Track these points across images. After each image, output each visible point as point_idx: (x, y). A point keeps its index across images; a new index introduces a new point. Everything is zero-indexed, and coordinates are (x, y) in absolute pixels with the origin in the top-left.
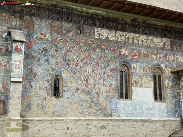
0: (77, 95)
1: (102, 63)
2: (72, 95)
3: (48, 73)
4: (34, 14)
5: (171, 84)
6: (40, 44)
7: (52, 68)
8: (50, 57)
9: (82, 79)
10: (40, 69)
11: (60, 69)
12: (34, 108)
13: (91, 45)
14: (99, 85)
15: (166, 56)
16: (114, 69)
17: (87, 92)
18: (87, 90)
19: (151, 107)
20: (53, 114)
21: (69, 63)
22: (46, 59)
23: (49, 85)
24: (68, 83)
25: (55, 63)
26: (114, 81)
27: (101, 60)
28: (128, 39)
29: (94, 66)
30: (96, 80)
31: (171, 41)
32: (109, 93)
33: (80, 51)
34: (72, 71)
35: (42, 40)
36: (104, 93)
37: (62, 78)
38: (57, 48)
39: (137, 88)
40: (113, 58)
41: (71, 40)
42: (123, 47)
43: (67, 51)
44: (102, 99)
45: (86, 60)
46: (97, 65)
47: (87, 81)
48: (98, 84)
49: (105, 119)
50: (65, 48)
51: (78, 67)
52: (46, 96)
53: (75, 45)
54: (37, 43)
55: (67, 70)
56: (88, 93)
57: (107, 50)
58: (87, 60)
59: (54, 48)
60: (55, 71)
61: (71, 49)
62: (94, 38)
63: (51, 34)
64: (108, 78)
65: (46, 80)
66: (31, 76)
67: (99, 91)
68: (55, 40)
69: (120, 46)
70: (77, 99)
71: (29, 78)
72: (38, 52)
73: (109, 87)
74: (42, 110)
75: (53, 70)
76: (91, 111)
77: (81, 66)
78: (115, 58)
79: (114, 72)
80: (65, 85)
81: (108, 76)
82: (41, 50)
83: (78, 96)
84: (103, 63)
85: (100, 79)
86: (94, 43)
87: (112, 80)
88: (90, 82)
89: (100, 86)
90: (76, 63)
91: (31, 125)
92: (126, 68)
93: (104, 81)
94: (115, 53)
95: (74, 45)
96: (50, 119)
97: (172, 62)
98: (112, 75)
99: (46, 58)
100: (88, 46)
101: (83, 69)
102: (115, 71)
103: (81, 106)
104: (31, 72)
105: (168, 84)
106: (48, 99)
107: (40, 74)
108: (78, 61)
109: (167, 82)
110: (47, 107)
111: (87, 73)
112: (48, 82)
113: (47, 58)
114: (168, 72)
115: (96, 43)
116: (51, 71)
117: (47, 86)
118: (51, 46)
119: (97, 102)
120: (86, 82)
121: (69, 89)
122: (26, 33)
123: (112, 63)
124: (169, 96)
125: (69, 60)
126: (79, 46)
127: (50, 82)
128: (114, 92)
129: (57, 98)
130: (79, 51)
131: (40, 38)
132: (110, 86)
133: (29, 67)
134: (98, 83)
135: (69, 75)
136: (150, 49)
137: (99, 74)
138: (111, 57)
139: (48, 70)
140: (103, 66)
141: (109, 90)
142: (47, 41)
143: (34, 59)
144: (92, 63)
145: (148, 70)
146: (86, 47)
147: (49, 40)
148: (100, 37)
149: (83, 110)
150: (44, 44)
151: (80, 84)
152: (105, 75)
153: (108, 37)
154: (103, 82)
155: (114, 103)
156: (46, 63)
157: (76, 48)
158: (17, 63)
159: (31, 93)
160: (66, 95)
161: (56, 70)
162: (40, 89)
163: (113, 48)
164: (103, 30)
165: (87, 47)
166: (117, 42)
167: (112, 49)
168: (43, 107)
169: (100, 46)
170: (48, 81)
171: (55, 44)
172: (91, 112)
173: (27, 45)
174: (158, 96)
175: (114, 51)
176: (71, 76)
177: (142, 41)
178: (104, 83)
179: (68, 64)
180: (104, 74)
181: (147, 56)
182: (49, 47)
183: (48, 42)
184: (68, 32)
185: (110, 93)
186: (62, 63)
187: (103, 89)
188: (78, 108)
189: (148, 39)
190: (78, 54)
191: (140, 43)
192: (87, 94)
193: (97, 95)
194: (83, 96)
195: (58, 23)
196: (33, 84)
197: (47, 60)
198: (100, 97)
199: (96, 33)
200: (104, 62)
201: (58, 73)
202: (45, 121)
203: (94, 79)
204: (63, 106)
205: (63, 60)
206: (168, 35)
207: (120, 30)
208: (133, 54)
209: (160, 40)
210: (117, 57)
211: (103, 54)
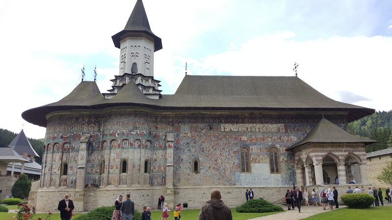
1: (227, 148)
2: (206, 172)
3: (190, 158)
4: (180, 122)
5: (286, 159)
6: (184, 140)
8: (191, 148)
9: (213, 160)
10: (185, 156)
11: (198, 154)
12: (182, 181)
13: (218, 137)
15: (280, 138)
16: (236, 151)
18: (216, 167)
19: (268, 177)
20: (194, 184)
24: (204, 164)
25: (194, 151)
26: (236, 160)
27: (226, 146)
28: (247, 128)
29: (221, 151)
30: (223, 160)
31: (285, 125)
34: (205, 155)
35: (186, 137)
36: (229, 169)
37: (199, 160)
38: (195, 141)
39: (255, 164)
41: (204, 135)
42: (242, 135)
43: (202, 142)
44: (227, 173)
46: (224, 149)
47: (216, 161)
48: (224, 163)
49: (230, 187)
50: (200, 140)
52: (190, 173)
53: (207, 138)
55: (202, 155)
56: (217, 170)
57: (230, 139)
58: (216, 147)
59: (193, 142)
61: (205, 141)
62: (221, 131)
63: (191, 133)
64: (232, 158)
66: (179, 161)
67: (225, 168)
68: (194, 136)
70: (210, 174)
72: (183, 145)
73: (233, 165)
74: (187, 182)
75: (193, 155)
77: (211, 152)
78: (237, 144)
80: (201, 165)
82: (185, 144)
83: (210, 172)
85: (225, 159)
86: (220, 135)
89: (226, 164)
90: (208, 150)
91: (181, 191)
92: (246, 150)
93: (229, 160)
94: (237, 140)
96: (192, 187)
97: (286, 142)
98: (234, 156)
101: (213, 153)
102: (237, 153)
103: (213, 178)
104: (179, 159)
105: (283, 159)
106: (191, 175)
107: (185, 159)
108: (209, 148)
109: (282, 158)
110: (190, 180)
111: (216, 156)
112: (190, 163)
113: (189, 148)
114: (282, 150)
115: (222, 135)
117: (190, 166)
119: (224, 175)
121: (204, 168)
122: (176, 134)
123: (235, 147)
124: (284, 168)
125: (203, 148)
126: (210, 138)
127: (192, 163)
128: (237, 168)
129: (196, 173)
130: (210, 142)
131: (184, 136)
132: (233, 163)
135: (203, 158)
136: (266, 134)
137: (225, 156)
138: (234, 143)
139: (190, 156)
140: (227, 150)
142: (188, 138)
143: (181, 150)
144: (219, 148)
145: (264, 150)
147: (190, 137)
148: (224, 130)
149: (214, 181)
150: (187, 140)
151: (212, 164)
152: (230, 156)
153: (231, 129)
155: (237, 175)
156: (189, 152)
157: (208, 140)
158: (170, 154)
159: (180, 171)
160: (202, 171)
161: (195, 155)
162: (185, 169)
163: (235, 137)
164: (227, 125)
165: (216, 138)
166: (238, 132)
168: (188, 180)
169: (225, 136)
171: (194, 139)
172: (220, 182)
173: (177, 142)
174: (274, 169)
175: (236, 139)
176: (205, 158)
177: (259, 128)
178: (229, 162)
179: (203, 151)
181: (263, 140)
182: (190, 141)
184: (202, 129)
185: (234, 168)
186: (199, 150)
187: (228, 166)
188: (210, 180)
189: (264, 126)
191: (257, 130)
193: (224, 171)
194: (214, 172)
195: (195, 125)
196: (181, 166)
197: (189, 150)
199: (222, 127)
200: (229, 147)
201: (197, 157)
202: (189, 188)
204: (200, 179)
206: (283, 121)
207: (241, 123)
208: (251, 139)
209: (275, 126)
210: (239, 142)
211: (228, 141)
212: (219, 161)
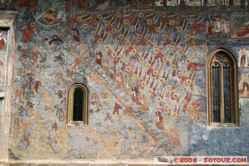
0: (117, 118)
1: (168, 54)
2: (106, 119)
3: (61, 80)
6: (46, 30)
7: (68, 71)
8: (65, 52)
9: (128, 87)
10: (46, 73)
11: (84, 71)
12: (36, 143)
13: (145, 22)
14: (162, 97)
17: (136, 112)
21: (101, 59)
22: (57, 56)
23: (62, 101)
24: (99, 96)
25: (74, 61)
26: (195, 87)
29: (152, 61)
30: (157, 88)
32: (184, 111)
33: (123, 35)
34: (106, 74)
35: (50, 23)
36: (172, 113)
37: (88, 87)
38: (78, 34)
40: (193, 42)
41: (104, 16)
42: (216, 17)
43: (97, 37)
44: (168, 126)
45: (135, 50)
46: (160, 58)
47: (136, 90)
48: (160, 95)
50: (93, 32)
51: (120, 65)
52: (57, 121)
53: (114, 24)
54: (42, 29)
55: (97, 73)
56: (140, 114)
57: (180, 27)
58: (138, 51)
59: (72, 35)
60: (73, 77)
61: (105, 33)
62: (153, 7)
63: (67, 10)
64: (182, 83)
65: (57, 92)
66: (30, 88)
67: (162, 110)
68: (75, 20)
69: (211, 17)
70: (117, 125)
71: (27, 90)
72: (44, 45)
73: (186, 101)
74: (49, 146)
75: (70, 73)
76: (145, 148)
77: (124, 64)
79: (197, 70)
80: (92, 101)
81: (184, 79)
82: (49, 40)
83: (119, 121)
84: (171, 54)
85: (164, 85)
86: (152, 17)
87: (191, 86)
88: (142, 92)
89: (164, 100)
90: (115, 58)
92: (226, 60)
93: (173, 88)
94: (199, 31)
95: (111, 25)
98: (191, 75)
99: (57, 54)
100: (139, 24)
101: (128, 68)
102: (198, 68)
103: (125, 138)
104: (31, 81)
106: (61, 128)
107: (47, 83)
108: (118, 54)
110: (58, 140)
111: (138, 75)
112: (60, 96)
113: (59, 53)
115: (157, 17)
116: (67, 76)
117: (59, 103)
118: (67, 32)
119: (158, 129)
120: (134, 92)
121: (100, 108)
123: (192, 53)
125: (100, 54)
126: (120, 26)
127: (65, 96)
128: (196, 110)
129: (76, 124)
130: (120, 35)
131: (46, 19)
132: (186, 97)
133: (27, 72)
134: (160, 92)
135: (100, 82)
137: (162, 75)
139: (61, 75)
140: (171, 60)
141: (185, 106)
142: (59, 24)
143: (37, 58)
144: (147, 55)
146: (135, 27)
147: (63, 22)
148: (165, 4)
149: (129, 147)
150: (54, 30)
151: (123, 98)
152: (176, 78)
153: (183, 2)
154: (171, 92)
155: (194, 131)
156: (58, 63)
157: (116, 30)
159: (30, 117)
160: (94, 118)
161: (75, 73)
162: (45, 110)
163: (195, 23)
165: (137, 27)
167: (192, 23)
169: (165, 21)
170: (62, 95)
171: (74, 27)
172: (145, 150)
173: (24, 34)
176: (105, 82)
178: (173, 93)
179: (99, 62)
180: (174, 75)
182: (62, 33)
183: (61, 25)
184: (100, 1)
185: (187, 111)
186: (88, 60)
187: (171, 104)
188: (117, 143)
190: (120, 40)
192: (137, 116)
193: (158, 118)
194: (128, 120)
196: (34, 101)
197: (59, 58)
198: (165, 121)
200: (175, 51)
201: (80, 79)
203: (151, 87)
204: (88, 139)
205: (88, 56)
210: (205, 38)
211: (173, 35)
212: (146, 91)
